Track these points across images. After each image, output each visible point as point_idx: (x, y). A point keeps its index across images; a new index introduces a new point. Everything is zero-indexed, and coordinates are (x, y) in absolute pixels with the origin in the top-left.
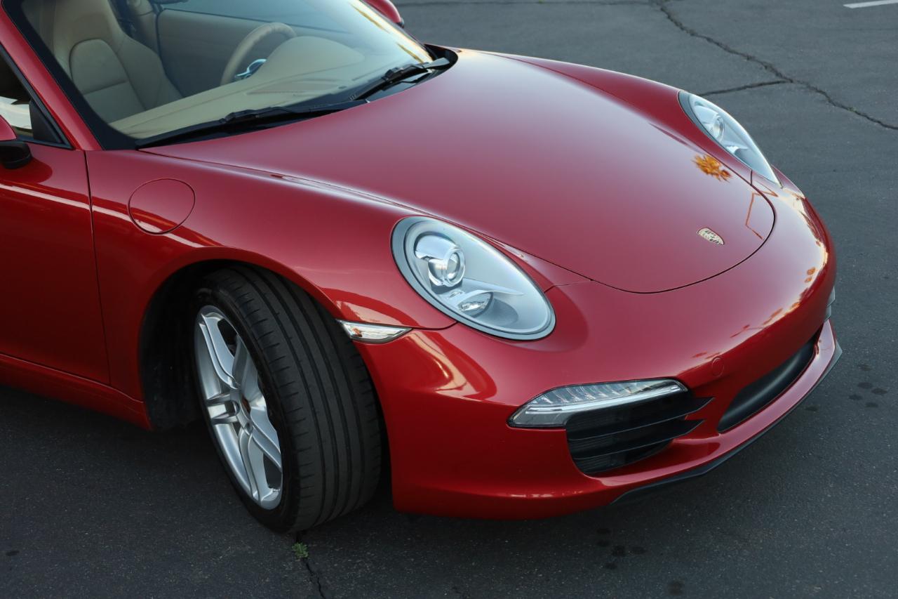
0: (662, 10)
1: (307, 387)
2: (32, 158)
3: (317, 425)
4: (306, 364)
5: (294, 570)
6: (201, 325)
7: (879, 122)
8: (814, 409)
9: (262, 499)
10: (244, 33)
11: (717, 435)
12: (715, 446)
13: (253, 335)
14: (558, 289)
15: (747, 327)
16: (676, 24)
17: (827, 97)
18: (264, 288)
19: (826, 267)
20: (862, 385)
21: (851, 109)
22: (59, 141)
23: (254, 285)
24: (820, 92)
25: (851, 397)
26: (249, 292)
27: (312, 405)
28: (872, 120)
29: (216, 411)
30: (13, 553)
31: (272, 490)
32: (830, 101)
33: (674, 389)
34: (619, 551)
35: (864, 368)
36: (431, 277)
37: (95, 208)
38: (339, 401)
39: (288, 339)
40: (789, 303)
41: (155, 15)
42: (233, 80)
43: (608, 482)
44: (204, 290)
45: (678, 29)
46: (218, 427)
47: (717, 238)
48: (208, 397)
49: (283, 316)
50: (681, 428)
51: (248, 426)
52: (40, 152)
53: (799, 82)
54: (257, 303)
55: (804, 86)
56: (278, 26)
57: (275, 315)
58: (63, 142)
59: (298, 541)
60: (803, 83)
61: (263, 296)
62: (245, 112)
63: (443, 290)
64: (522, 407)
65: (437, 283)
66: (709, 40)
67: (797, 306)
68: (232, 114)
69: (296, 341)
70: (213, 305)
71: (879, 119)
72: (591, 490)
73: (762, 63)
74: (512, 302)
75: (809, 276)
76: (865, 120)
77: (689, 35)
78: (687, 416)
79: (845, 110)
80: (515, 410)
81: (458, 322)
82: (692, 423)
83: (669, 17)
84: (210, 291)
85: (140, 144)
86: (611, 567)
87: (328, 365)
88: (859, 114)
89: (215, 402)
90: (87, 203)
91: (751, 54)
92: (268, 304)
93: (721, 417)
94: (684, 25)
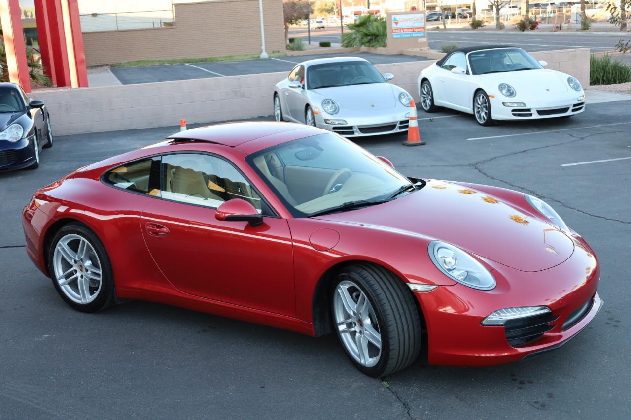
0: (475, 168)
1: (393, 311)
2: (263, 222)
3: (397, 328)
4: (392, 302)
5: (385, 391)
6: (339, 290)
7: (589, 214)
8: (590, 328)
9: (367, 363)
10: (331, 175)
11: (561, 332)
12: (561, 337)
13: (369, 290)
14: (495, 270)
15: (564, 291)
16: (485, 174)
17: (562, 203)
18: (372, 272)
19: (596, 268)
20: (609, 319)
21: (575, 209)
22: (274, 215)
23: (367, 271)
24: (559, 202)
25: (606, 324)
26: (365, 273)
27: (395, 319)
28: (586, 213)
29: (342, 328)
30: (262, 387)
31: (371, 359)
32: (564, 206)
33: (546, 311)
34: (522, 382)
35: (608, 312)
36: (445, 265)
37: (294, 244)
38: (406, 318)
39: (384, 292)
40: (582, 282)
41: (283, 168)
42: (329, 193)
43: (521, 350)
44: (344, 274)
45: (485, 176)
46: (343, 335)
47: (553, 251)
48: (338, 322)
49: (381, 283)
50: (547, 328)
51: (361, 332)
52: (266, 220)
53: (547, 198)
54: (370, 278)
55: (551, 199)
56: (347, 170)
57: (378, 282)
58: (276, 216)
59: (383, 380)
60: (550, 198)
61: (371, 275)
62: (350, 202)
63: (449, 270)
64: (486, 317)
65: (447, 267)
66: (501, 181)
67: (585, 284)
68: (345, 203)
69: (387, 292)
70: (347, 280)
71: (589, 213)
72: (514, 353)
73: (529, 190)
74: (477, 275)
75: (588, 271)
76: (583, 214)
77: (491, 179)
78: (549, 323)
79: (572, 210)
80: (484, 318)
81: (458, 283)
82: (551, 327)
83: (480, 171)
84: (346, 274)
85: (309, 215)
86: (520, 388)
87: (401, 302)
88: (579, 211)
89: (341, 324)
90: (290, 241)
91: (522, 186)
92: (375, 278)
93: (563, 324)
94: (488, 175)
